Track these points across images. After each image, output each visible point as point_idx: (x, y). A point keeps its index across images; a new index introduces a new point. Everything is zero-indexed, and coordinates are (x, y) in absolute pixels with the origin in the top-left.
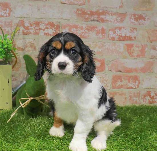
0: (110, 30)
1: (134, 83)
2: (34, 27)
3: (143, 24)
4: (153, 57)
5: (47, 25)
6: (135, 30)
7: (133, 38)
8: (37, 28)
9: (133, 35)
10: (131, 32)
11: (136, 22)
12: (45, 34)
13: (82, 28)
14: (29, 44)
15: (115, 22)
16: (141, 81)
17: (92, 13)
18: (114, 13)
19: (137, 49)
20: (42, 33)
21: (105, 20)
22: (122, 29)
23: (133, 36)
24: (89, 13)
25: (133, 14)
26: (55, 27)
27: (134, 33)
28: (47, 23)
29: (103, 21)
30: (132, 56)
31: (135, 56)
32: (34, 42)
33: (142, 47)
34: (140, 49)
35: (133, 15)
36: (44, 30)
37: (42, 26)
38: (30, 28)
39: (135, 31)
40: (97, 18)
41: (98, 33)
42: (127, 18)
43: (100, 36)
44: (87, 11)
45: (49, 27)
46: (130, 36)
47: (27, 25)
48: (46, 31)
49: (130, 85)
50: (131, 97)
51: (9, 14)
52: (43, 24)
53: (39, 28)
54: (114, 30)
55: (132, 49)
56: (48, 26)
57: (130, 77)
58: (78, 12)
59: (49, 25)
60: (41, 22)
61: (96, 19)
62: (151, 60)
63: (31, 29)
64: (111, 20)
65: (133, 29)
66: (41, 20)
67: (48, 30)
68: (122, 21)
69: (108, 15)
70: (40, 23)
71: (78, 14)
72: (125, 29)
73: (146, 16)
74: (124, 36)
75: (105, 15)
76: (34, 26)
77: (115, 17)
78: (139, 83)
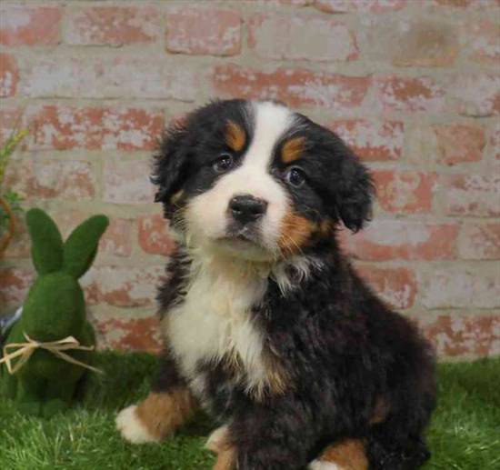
1: (398, 290)
2: (87, 127)
3: (422, 109)
4: (457, 211)
5: (126, 117)
6: (398, 127)
7: (392, 153)
8: (96, 128)
9: (391, 144)
10: (383, 135)
11: (400, 104)
12: (122, 146)
14: (73, 177)
15: (336, 104)
16: (419, 287)
18: (330, 77)
19: (406, 185)
20: (109, 143)
21: (304, 101)
22: (358, 124)
23: (391, 147)
24: (252, 78)
25: (390, 77)
26: (151, 123)
27: (396, 137)
28: (124, 111)
29: (297, 102)
30: (391, 209)
31: (398, 209)
32: (87, 170)
33: (422, 180)
34: (416, 185)
35: (390, 84)
36: (116, 134)
37: (110, 122)
38: (74, 127)
39: (397, 132)
40: (279, 93)
42: (373, 94)
44: (246, 74)
45: (132, 125)
46: (382, 147)
47: (64, 119)
48: (124, 137)
49: (385, 298)
51: (13, 89)
52: (114, 117)
53: (101, 128)
55: (391, 184)
56: (128, 122)
57: (386, 273)
58: (218, 77)
59: (132, 118)
60: (108, 110)
61: (273, 96)
62: (452, 221)
63: (77, 131)
64: (323, 98)
65: (390, 127)
66: (108, 103)
67: (130, 132)
68: (355, 101)
69: (311, 82)
70: (106, 114)
71: (219, 85)
72: (367, 126)
73: (433, 84)
74: (365, 146)
75: (303, 84)
76: (88, 122)
77: (333, 89)
78: (414, 291)
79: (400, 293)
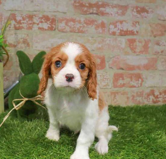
0: (111, 24)
1: (137, 81)
2: (27, 21)
4: (157, 53)
5: (42, 18)
6: (137, 23)
7: (135, 33)
8: (30, 22)
9: (135, 30)
10: (133, 26)
11: (139, 15)
12: (40, 28)
13: (80, 22)
14: (21, 40)
15: (117, 15)
16: (144, 80)
17: (91, 6)
18: (114, 5)
19: (140, 44)
20: (35, 27)
21: (105, 14)
22: (124, 22)
23: (135, 31)
24: (87, 5)
25: (135, 6)
26: (51, 20)
27: (137, 27)
28: (41, 16)
29: (103, 14)
30: (135, 52)
31: (137, 52)
32: (27, 38)
33: (145, 43)
34: (143, 44)
35: (135, 8)
36: (38, 24)
37: (35, 20)
38: (22, 22)
39: (137, 25)
40: (97, 10)
41: (97, 27)
42: (129, 12)
43: (100, 30)
44: (85, 3)
45: (44, 21)
46: (132, 30)
47: (19, 18)
48: (40, 25)
49: (132, 83)
50: (133, 96)
52: (37, 18)
53: (32, 22)
54: (115, 24)
55: (135, 44)
56: (42, 20)
57: (133, 74)
58: (75, 4)
59: (44, 19)
60: (35, 15)
61: (95, 12)
62: (155, 57)
63: (23, 23)
64: (112, 13)
65: (135, 23)
66: (35, 13)
67: (43, 24)
68: (123, 14)
69: (108, 7)
70: (34, 17)
71: (76, 7)
72: (127, 23)
73: (149, 9)
74: (126, 30)
75: (105, 7)
76: (27, 20)
77: (115, 10)
78: (142, 81)
79: (138, 82)
